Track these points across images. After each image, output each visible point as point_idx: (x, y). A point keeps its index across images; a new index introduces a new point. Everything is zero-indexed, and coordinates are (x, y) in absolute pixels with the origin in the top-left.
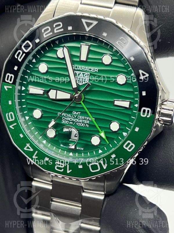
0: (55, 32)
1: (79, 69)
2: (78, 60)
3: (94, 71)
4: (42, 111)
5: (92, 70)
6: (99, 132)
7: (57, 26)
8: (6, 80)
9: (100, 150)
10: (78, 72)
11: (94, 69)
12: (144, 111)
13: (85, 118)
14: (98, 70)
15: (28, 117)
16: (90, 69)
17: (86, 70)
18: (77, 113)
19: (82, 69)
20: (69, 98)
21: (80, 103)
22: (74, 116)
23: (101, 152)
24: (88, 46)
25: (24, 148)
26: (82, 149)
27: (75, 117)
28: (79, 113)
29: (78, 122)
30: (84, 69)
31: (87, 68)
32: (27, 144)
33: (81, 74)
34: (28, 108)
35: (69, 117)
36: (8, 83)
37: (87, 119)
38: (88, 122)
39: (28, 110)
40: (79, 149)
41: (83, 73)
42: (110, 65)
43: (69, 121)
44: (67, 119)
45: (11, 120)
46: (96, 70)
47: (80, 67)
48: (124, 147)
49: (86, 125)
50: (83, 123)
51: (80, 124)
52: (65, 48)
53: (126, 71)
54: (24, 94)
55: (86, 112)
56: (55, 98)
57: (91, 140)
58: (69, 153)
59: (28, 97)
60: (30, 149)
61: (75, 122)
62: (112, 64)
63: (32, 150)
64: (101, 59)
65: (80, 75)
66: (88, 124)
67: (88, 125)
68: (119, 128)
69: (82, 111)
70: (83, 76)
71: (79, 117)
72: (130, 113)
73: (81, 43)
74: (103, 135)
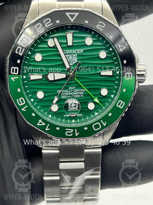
0: (46, 26)
1: (68, 53)
2: (66, 46)
3: (80, 53)
4: (44, 92)
5: (78, 51)
6: (94, 99)
7: (46, 22)
8: (12, 73)
9: (96, 113)
10: (67, 56)
11: (80, 51)
12: (127, 75)
13: (79, 90)
14: (83, 51)
15: (33, 99)
16: (77, 52)
17: (73, 52)
18: (72, 87)
19: (70, 52)
20: (65, 77)
21: (74, 80)
22: (70, 91)
23: (97, 114)
24: (72, 34)
25: (37, 124)
26: (82, 115)
27: (72, 91)
28: (74, 88)
29: (75, 95)
30: (72, 52)
31: (74, 51)
32: (39, 120)
33: (70, 56)
34: (32, 92)
35: (67, 92)
36: (14, 74)
37: (81, 91)
38: (83, 93)
39: (31, 94)
40: (79, 115)
41: (71, 56)
42: (92, 45)
43: (67, 95)
44: (65, 94)
45: (22, 104)
46: (82, 51)
47: (68, 51)
48: (117, 105)
49: (82, 95)
50: (78, 95)
51: (77, 96)
52: (55, 38)
53: (105, 47)
54: (26, 82)
55: (80, 86)
56: (53, 79)
57: (88, 107)
58: (72, 121)
59: (30, 83)
60: (42, 124)
61: (72, 95)
62: (93, 44)
63: (44, 124)
64: (84, 42)
65: (70, 58)
66: (82, 94)
67: (83, 96)
68: (107, 92)
69: (76, 85)
70: (72, 58)
71: (75, 91)
72: (114, 79)
73: (66, 32)
74: (96, 100)
